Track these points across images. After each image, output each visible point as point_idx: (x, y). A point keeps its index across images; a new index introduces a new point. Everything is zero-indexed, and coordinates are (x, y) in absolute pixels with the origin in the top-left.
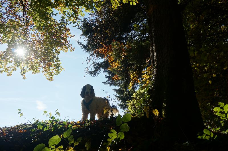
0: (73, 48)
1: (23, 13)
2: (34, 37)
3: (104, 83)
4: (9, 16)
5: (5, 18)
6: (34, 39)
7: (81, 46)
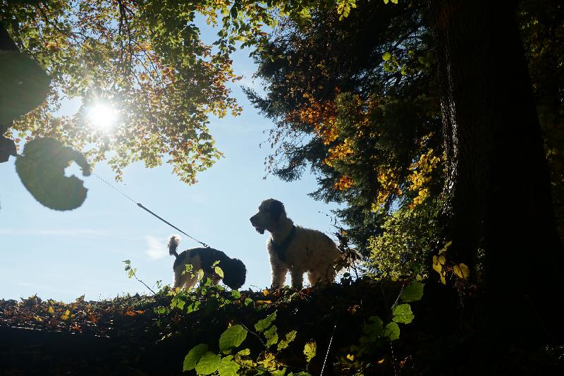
0: (237, 107)
1: (118, 23)
2: (146, 81)
3: (312, 195)
4: (84, 31)
5: (77, 35)
6: (145, 85)
7: (254, 102)
